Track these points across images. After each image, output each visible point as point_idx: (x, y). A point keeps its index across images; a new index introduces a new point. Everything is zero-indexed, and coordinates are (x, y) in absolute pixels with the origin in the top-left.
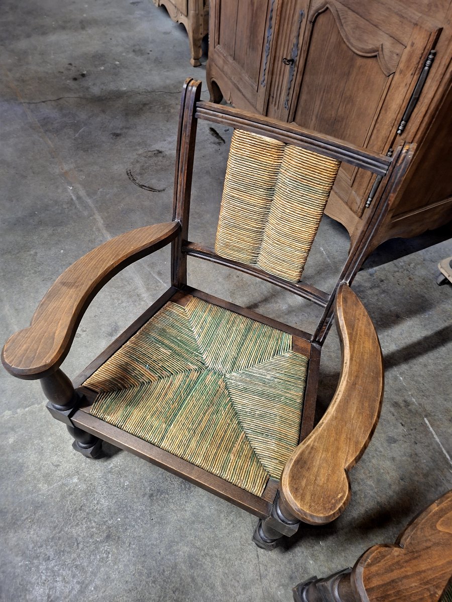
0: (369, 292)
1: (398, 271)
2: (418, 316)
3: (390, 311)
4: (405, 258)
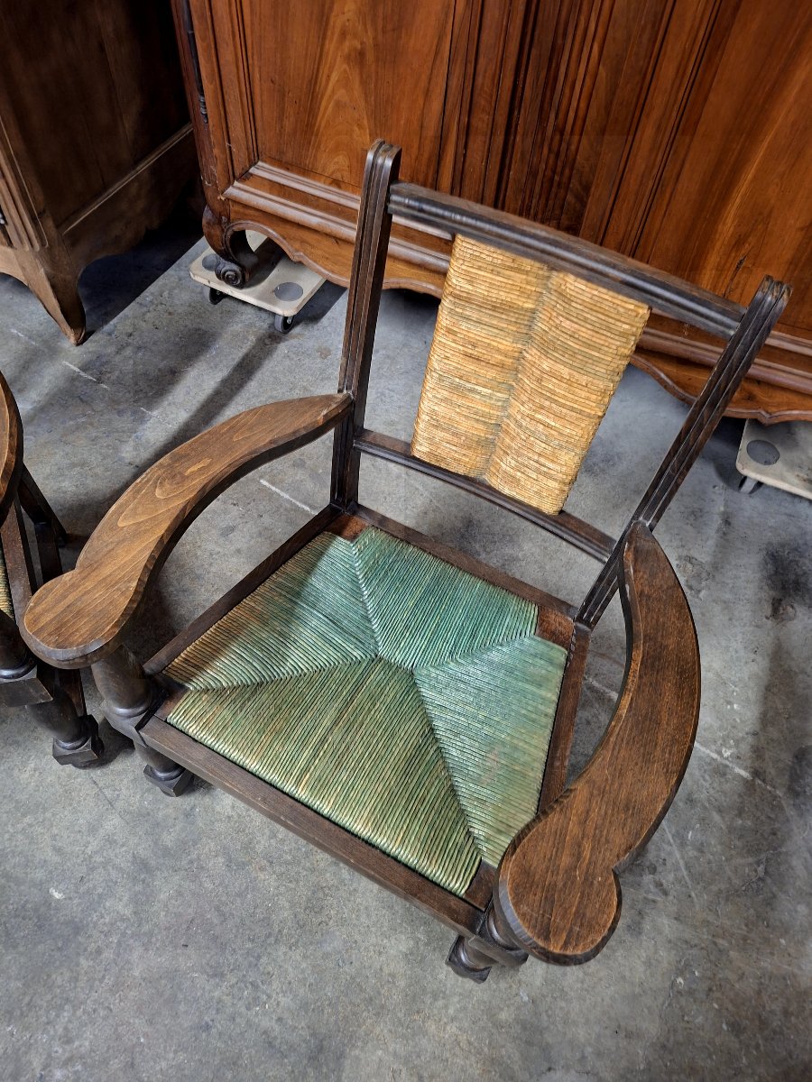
0: (118, 358)
1: (149, 311)
2: (202, 358)
3: (159, 370)
4: (153, 288)
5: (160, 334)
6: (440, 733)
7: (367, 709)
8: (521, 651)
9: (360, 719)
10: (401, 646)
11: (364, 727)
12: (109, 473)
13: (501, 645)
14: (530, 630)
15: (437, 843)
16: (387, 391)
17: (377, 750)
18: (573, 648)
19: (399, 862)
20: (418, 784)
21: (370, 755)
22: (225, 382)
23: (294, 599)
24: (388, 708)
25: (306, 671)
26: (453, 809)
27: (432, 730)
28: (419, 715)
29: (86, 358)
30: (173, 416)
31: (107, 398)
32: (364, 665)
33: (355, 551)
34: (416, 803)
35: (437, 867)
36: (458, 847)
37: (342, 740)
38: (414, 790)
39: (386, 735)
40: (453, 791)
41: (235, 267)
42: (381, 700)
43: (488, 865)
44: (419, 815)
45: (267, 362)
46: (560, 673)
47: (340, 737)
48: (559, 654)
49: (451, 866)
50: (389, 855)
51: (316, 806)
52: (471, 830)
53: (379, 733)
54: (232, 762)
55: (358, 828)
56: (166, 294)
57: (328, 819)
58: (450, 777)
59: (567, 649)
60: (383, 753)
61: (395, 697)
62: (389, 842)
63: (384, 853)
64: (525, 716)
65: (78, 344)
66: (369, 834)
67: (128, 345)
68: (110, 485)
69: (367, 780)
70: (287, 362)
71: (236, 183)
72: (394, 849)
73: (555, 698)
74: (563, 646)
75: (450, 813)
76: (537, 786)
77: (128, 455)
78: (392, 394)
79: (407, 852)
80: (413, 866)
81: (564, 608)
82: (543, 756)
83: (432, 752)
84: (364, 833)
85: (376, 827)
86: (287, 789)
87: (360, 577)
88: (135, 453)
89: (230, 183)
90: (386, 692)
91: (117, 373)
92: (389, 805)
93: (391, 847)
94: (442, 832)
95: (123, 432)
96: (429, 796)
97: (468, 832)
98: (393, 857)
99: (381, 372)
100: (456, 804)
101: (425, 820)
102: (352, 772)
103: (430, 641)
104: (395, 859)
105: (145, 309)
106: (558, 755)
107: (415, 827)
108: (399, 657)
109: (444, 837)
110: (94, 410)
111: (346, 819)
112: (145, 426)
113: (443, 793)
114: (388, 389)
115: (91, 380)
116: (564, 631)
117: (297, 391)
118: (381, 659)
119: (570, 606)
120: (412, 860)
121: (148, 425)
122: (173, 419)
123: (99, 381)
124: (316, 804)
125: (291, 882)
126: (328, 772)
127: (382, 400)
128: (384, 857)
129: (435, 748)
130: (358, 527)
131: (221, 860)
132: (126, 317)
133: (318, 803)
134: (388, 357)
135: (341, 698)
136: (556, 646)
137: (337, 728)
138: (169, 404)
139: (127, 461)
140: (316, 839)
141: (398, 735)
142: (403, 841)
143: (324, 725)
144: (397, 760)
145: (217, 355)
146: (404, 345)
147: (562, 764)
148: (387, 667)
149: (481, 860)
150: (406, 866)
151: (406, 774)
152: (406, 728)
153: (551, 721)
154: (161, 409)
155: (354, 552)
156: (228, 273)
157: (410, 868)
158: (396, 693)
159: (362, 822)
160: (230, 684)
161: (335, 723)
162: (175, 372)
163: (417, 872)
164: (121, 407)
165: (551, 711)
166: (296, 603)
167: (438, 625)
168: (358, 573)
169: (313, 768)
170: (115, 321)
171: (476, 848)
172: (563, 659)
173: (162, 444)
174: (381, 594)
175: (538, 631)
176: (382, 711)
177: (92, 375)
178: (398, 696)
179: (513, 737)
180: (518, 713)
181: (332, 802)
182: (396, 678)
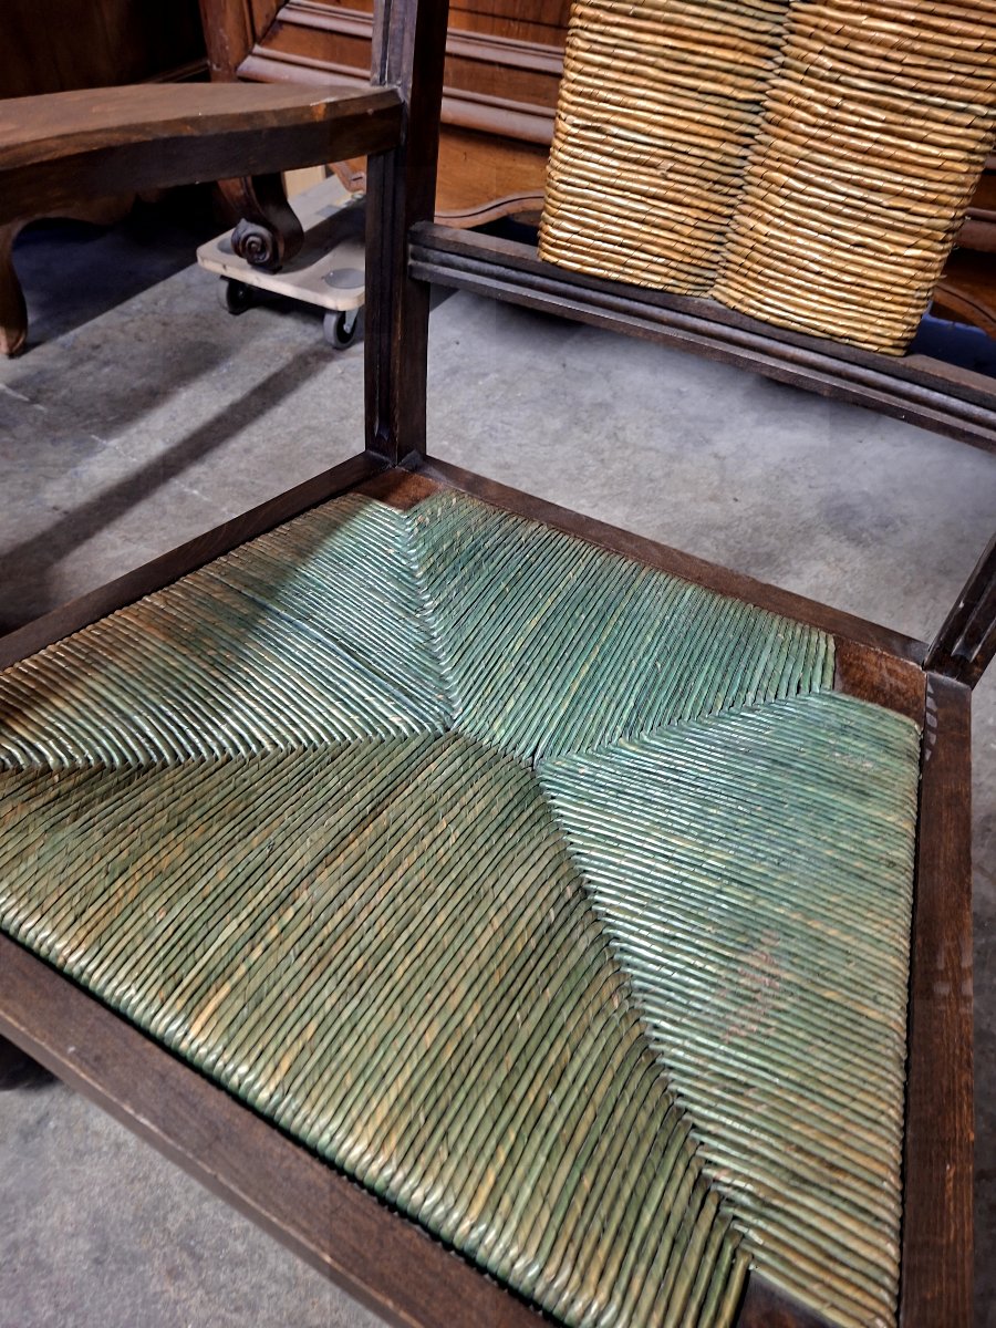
5: (143, 347)
6: (605, 902)
7: (412, 833)
8: (805, 721)
9: (394, 852)
10: (508, 708)
11: (400, 871)
12: (16, 520)
13: (752, 710)
14: (822, 680)
15: (603, 1211)
16: (500, 425)
17: (432, 931)
18: (932, 721)
19: (482, 1269)
20: (545, 1028)
21: (411, 943)
22: (234, 407)
23: (259, 599)
24: (468, 835)
25: (268, 747)
26: (650, 1105)
27: (584, 893)
28: (550, 854)
29: (20, 373)
30: (142, 447)
31: (38, 423)
32: (414, 744)
33: (411, 526)
34: (539, 1081)
35: (603, 1296)
36: (673, 1225)
37: (338, 900)
38: (533, 1043)
39: (461, 892)
40: (646, 1056)
41: (261, 230)
42: (451, 815)
43: (770, 1294)
44: (547, 1117)
45: (307, 384)
46: (910, 773)
47: (332, 893)
48: (902, 731)
49: (650, 1290)
50: (449, 1246)
51: (235, 1079)
52: (710, 1172)
53: (441, 889)
54: (21, 945)
55: (354, 1151)
56: (162, 303)
57: (270, 1121)
58: (635, 1016)
59: (918, 722)
60: (446, 940)
61: (487, 810)
62: (451, 1200)
63: (435, 1236)
64: (833, 862)
65: (12, 355)
66: (388, 1172)
67: (90, 358)
68: (13, 537)
69: (397, 1008)
70: (341, 385)
71: (258, 49)
72: (463, 1225)
73: (909, 827)
74: (908, 714)
75: (643, 1117)
76: (894, 1046)
77: (55, 496)
78: (507, 427)
79: (506, 1236)
80: (525, 1285)
81: (896, 644)
82: (898, 966)
83: (582, 946)
84: (375, 1167)
85: (413, 1152)
86: (159, 1026)
87: (419, 574)
88: (67, 494)
89: (248, 52)
90: (464, 800)
91: (64, 392)
92: (456, 1082)
93: (456, 1216)
94: (619, 1172)
95: (55, 466)
96: (578, 1061)
97: (700, 1180)
98: (460, 1253)
99: (491, 399)
100: (657, 1092)
101: (567, 1132)
102: (355, 986)
103: (576, 700)
104: (468, 1258)
105: (126, 319)
106: (941, 966)
107: (534, 1157)
108: (501, 734)
109: (627, 1192)
110: (13, 437)
111: (323, 1121)
112: (92, 460)
113: (619, 1056)
114: (502, 422)
115: (19, 400)
116: (903, 686)
117: (352, 421)
118: (457, 736)
119: (909, 640)
120: (524, 1269)
121: (99, 457)
122: (141, 451)
123: (34, 400)
124: (239, 1073)
125: (237, 1310)
126: (285, 980)
127: (491, 436)
128: (434, 1253)
129: (591, 934)
130: (422, 491)
131: (83, 1245)
132: (97, 327)
133: (243, 1069)
134: (504, 382)
135: (349, 805)
136: (892, 713)
137: (327, 872)
138: (139, 432)
139: (51, 504)
140: (221, 1178)
141: (490, 897)
142: (493, 1203)
143: (291, 862)
144: (485, 958)
145: (228, 374)
146: (530, 368)
147: (957, 988)
148: (471, 750)
149: (747, 1273)
150: (502, 1283)
151: (509, 997)
152: (514, 882)
153: (905, 880)
154: (123, 438)
155: (409, 529)
156: (251, 239)
157: (514, 1293)
158: (492, 803)
159: (371, 1130)
160: (67, 763)
161: (324, 860)
162: (156, 394)
163: (538, 1306)
164: (59, 434)
165: (903, 854)
166: (264, 608)
167: (596, 667)
168: (415, 567)
169: (243, 968)
170: (78, 331)
171: (730, 1233)
172: (912, 742)
173: (115, 483)
174: (464, 604)
175: (839, 685)
176: (452, 840)
177: (24, 394)
178: (495, 810)
179: (808, 914)
180: (814, 857)
181: (285, 1065)
182: (491, 773)
